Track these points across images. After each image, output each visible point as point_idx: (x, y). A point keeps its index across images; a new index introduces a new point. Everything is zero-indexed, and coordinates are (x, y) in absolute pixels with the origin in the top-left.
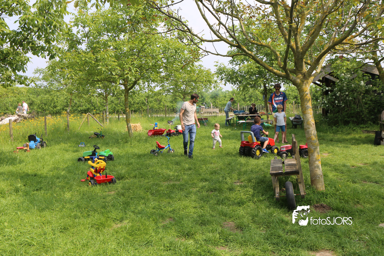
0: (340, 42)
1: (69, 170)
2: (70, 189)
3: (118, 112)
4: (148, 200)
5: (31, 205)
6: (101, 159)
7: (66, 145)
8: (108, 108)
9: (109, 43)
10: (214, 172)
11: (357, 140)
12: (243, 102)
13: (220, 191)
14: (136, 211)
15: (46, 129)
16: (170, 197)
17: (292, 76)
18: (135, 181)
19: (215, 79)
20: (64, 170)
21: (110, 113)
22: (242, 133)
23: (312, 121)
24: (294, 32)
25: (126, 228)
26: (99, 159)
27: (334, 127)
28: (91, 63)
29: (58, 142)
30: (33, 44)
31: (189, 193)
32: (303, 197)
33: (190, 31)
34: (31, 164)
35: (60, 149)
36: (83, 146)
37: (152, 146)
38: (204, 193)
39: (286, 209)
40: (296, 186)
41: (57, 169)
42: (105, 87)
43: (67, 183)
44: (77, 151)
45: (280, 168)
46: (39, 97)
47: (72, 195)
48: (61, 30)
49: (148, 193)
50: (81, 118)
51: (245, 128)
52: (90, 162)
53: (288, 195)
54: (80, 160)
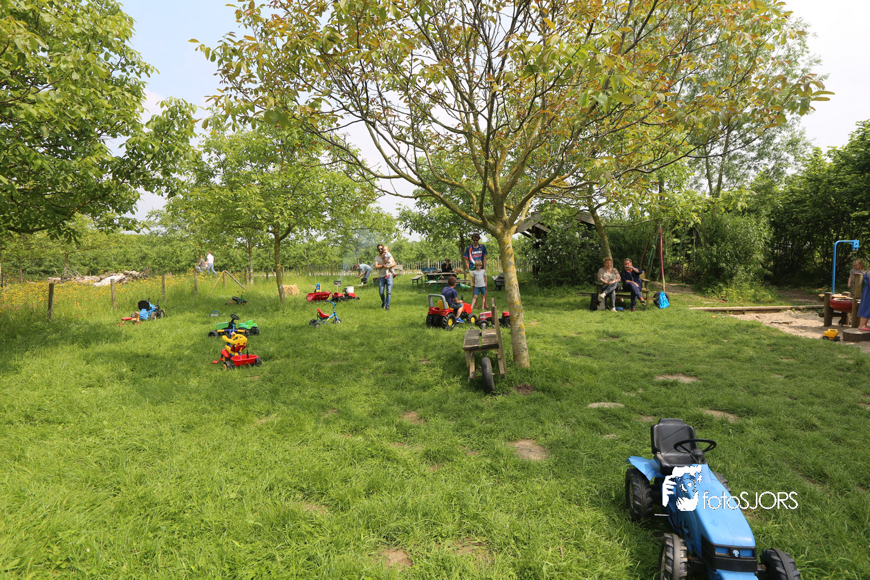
0: (547, 184)
1: (195, 349)
2: (198, 374)
3: (267, 270)
4: (305, 386)
5: (141, 397)
6: (240, 333)
7: (193, 315)
8: (253, 263)
9: (253, 176)
10: (394, 348)
11: (571, 304)
12: (434, 257)
13: (401, 372)
14: (288, 401)
15: (163, 292)
16: (334, 382)
17: (490, 225)
18: (288, 362)
19: (397, 226)
20: (188, 348)
21: (255, 270)
22: (430, 297)
23: (515, 281)
24: (492, 169)
25: (273, 424)
26: (237, 332)
27: (546, 289)
28: (227, 202)
29: (181, 311)
30: (144, 176)
31: (359, 376)
32: (503, 376)
33: (360, 164)
35: (184, 320)
36: (217, 315)
38: (380, 376)
39: (482, 392)
40: (495, 364)
41: (179, 347)
42: (248, 235)
43: (192, 366)
44: (209, 322)
45: (476, 341)
46: (156, 249)
47: (199, 382)
48: (185, 158)
49: (305, 378)
51: (437, 291)
52: (224, 337)
53: (484, 375)
54: (211, 334)
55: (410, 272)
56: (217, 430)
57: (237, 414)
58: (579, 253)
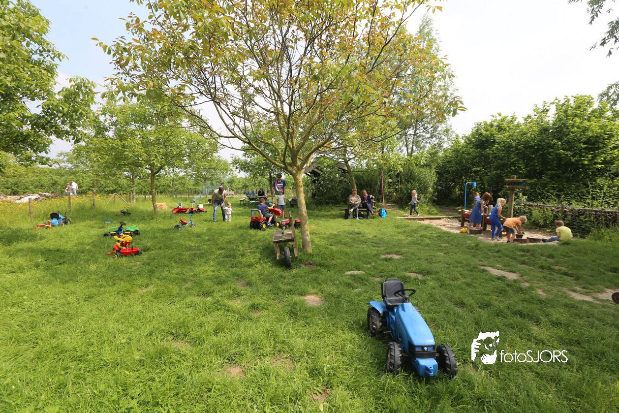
0: (322, 145)
1: (94, 245)
2: (95, 261)
3: (145, 193)
4: (172, 267)
5: (53, 279)
6: (127, 234)
7: (92, 222)
8: (135, 189)
9: (136, 133)
10: (229, 242)
11: (334, 215)
12: (253, 187)
13: (234, 257)
14: (161, 277)
15: (70, 207)
16: (192, 264)
17: (289, 168)
18: (160, 252)
19: (231, 167)
20: (89, 244)
21: (137, 193)
22: (252, 211)
23: (303, 202)
24: (291, 135)
25: (151, 292)
26: (124, 234)
27: (319, 207)
28: (118, 148)
29: (83, 220)
30: (56, 128)
31: (208, 260)
32: (297, 258)
33: (209, 128)
34: (53, 240)
35: (85, 226)
36: (109, 222)
37: (176, 222)
38: (221, 259)
39: (284, 268)
40: (292, 250)
41: (82, 244)
42: (132, 171)
43: (92, 257)
44: (103, 227)
45: (280, 237)
46: (63, 178)
47: (97, 267)
48: (87, 118)
49: (172, 262)
50: (107, 198)
51: (255, 207)
52: (116, 237)
53: (286, 257)
54: (106, 235)
55: (238, 196)
56: (111, 298)
57: (126, 287)
58: (338, 186)
